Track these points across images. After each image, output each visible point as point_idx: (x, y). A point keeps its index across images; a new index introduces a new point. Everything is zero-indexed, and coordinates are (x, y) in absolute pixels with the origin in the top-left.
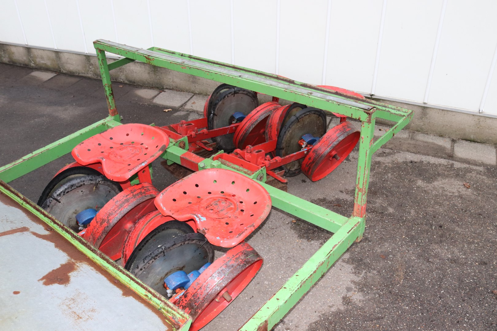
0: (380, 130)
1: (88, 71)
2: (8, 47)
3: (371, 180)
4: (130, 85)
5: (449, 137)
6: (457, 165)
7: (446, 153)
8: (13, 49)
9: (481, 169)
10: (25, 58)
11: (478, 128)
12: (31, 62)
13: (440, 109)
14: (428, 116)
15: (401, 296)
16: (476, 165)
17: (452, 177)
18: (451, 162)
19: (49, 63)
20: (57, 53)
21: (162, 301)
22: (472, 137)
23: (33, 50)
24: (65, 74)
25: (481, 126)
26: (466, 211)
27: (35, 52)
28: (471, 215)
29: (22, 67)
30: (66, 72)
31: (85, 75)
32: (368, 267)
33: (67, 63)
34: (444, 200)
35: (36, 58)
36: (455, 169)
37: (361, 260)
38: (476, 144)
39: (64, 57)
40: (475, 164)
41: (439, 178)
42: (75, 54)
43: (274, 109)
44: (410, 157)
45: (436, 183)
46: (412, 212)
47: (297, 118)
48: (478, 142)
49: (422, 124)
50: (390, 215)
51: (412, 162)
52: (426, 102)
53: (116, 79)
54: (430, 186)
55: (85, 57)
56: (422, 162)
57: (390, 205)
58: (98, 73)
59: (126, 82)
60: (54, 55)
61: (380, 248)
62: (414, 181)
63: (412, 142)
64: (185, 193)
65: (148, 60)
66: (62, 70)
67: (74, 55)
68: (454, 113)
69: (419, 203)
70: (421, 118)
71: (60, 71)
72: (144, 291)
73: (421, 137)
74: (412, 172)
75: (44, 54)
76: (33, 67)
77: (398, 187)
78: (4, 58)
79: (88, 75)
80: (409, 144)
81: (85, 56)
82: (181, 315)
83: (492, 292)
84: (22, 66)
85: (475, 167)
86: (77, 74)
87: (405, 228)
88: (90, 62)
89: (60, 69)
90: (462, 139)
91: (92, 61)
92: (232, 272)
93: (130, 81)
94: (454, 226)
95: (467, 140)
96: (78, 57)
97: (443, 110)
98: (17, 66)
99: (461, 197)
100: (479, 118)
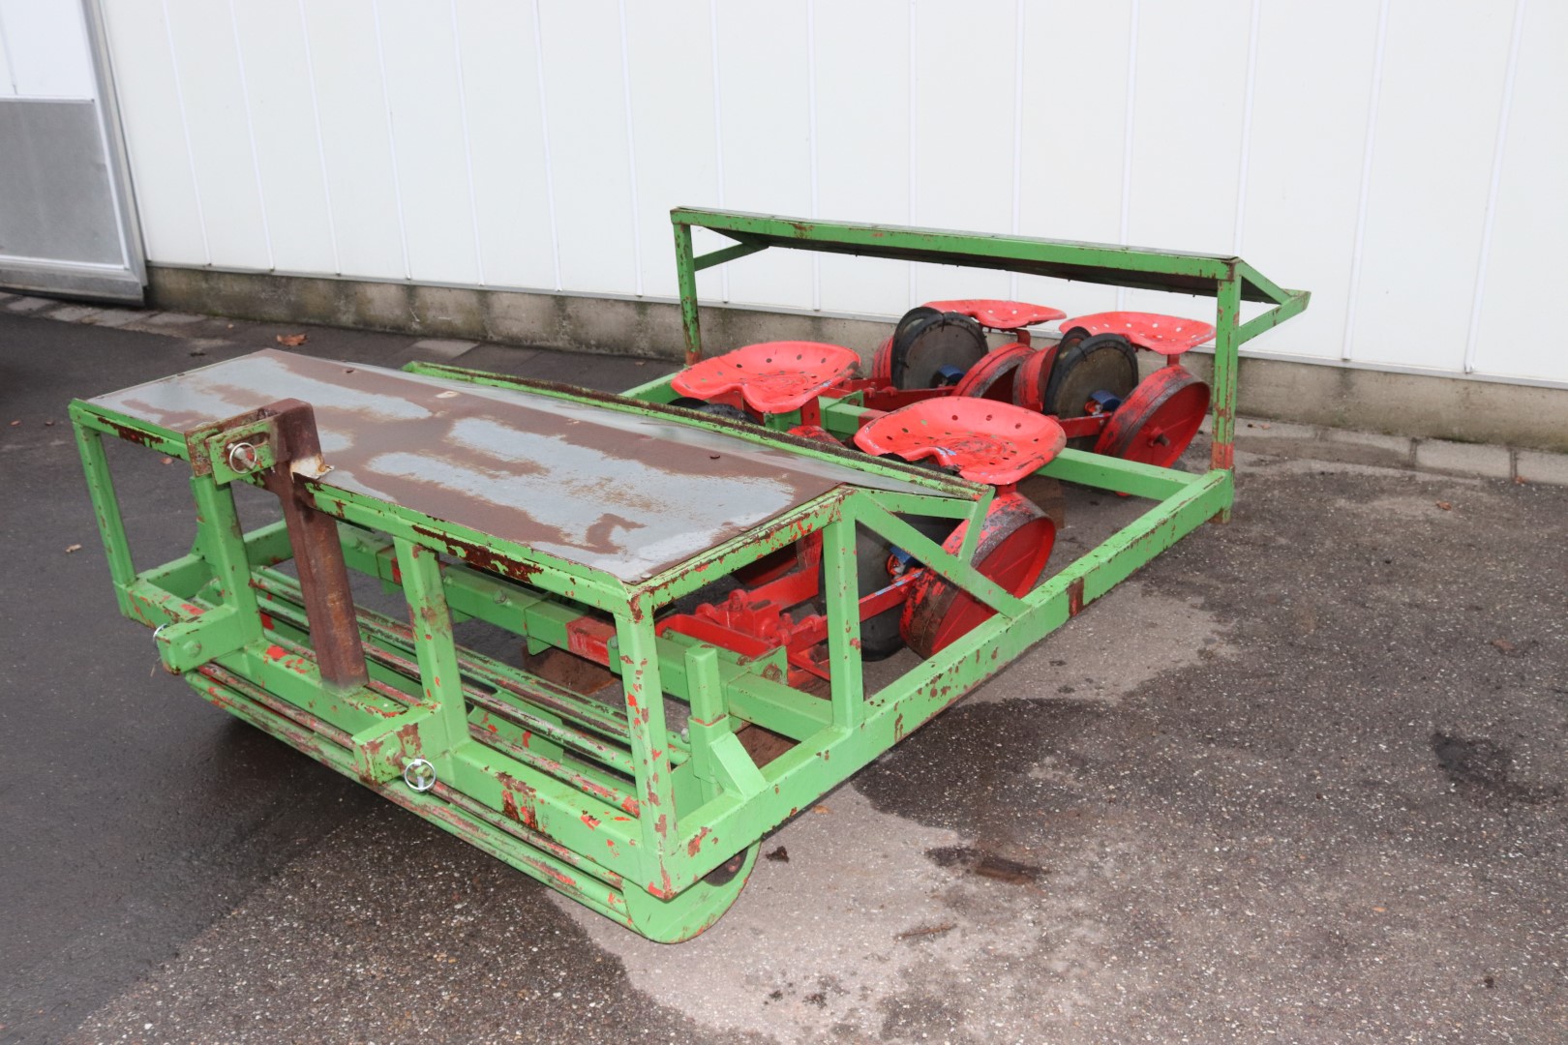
0: (1250, 426)
1: (558, 332)
2: (359, 288)
3: (1237, 500)
4: (660, 361)
5: (1406, 435)
6: (1421, 477)
7: (1398, 462)
8: (372, 293)
9: (1477, 482)
10: (398, 312)
11: (1467, 408)
12: (412, 319)
13: (1378, 372)
14: (1354, 389)
15: (1312, 649)
16: (1466, 477)
17: (1412, 495)
18: (1409, 473)
19: (458, 320)
20: (484, 295)
21: (941, 480)
22: (1456, 431)
23: (422, 292)
24: (498, 344)
25: (1473, 404)
26: (1440, 541)
27: (428, 297)
28: (1451, 546)
29: (388, 333)
30: (500, 338)
31: (548, 344)
32: (1243, 614)
33: (504, 318)
34: (1396, 526)
35: (428, 309)
36: (1417, 483)
37: (1229, 605)
38: (1466, 446)
39: (499, 305)
40: (1463, 475)
41: (1384, 496)
42: (530, 294)
43: (1027, 356)
44: (1318, 466)
45: (1376, 503)
46: (1328, 543)
47: (1083, 352)
48: (1470, 442)
49: (1342, 408)
50: (1281, 547)
51: (1323, 473)
52: (1348, 357)
53: (626, 350)
54: (1364, 508)
55: (552, 301)
56: (1345, 474)
57: (1280, 534)
58: (583, 336)
59: (652, 354)
60: (474, 299)
61: (1266, 590)
62: (1329, 500)
63: (1323, 445)
64: (905, 430)
65: (799, 231)
66: (490, 334)
67: (526, 296)
68: (1411, 379)
69: (1341, 531)
70: (1341, 395)
71: (485, 337)
72: (908, 475)
73: (1341, 437)
74: (1325, 487)
75: (449, 299)
76: (416, 331)
77: (1297, 509)
78: (345, 314)
79: (555, 344)
80: (1315, 448)
81: (554, 297)
82: (976, 489)
83: (1492, 644)
84: (388, 330)
85: (1461, 481)
86: (529, 343)
87: (1314, 564)
88: (564, 311)
89: (486, 332)
90: (1435, 438)
91: (570, 310)
92: (1013, 521)
93: (661, 353)
94: (1414, 561)
95: (1445, 439)
96: (536, 301)
97: (1386, 373)
98: (376, 332)
99: (1431, 523)
100: (1466, 385)
